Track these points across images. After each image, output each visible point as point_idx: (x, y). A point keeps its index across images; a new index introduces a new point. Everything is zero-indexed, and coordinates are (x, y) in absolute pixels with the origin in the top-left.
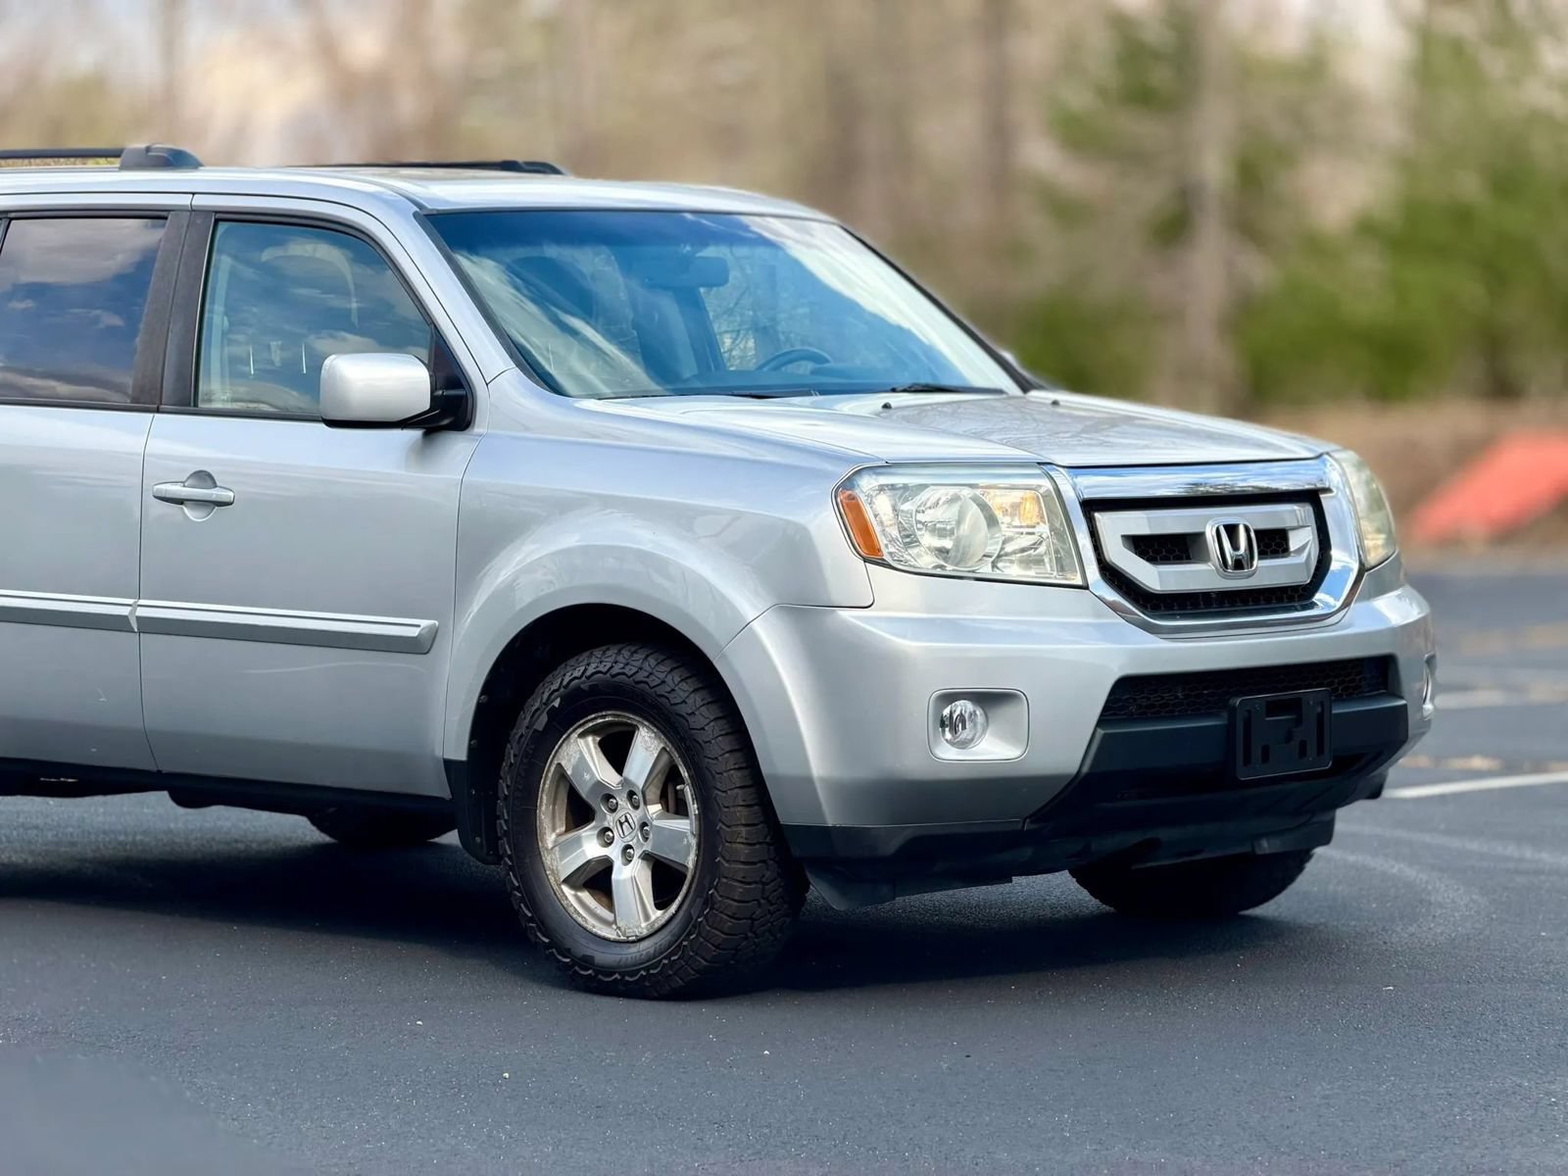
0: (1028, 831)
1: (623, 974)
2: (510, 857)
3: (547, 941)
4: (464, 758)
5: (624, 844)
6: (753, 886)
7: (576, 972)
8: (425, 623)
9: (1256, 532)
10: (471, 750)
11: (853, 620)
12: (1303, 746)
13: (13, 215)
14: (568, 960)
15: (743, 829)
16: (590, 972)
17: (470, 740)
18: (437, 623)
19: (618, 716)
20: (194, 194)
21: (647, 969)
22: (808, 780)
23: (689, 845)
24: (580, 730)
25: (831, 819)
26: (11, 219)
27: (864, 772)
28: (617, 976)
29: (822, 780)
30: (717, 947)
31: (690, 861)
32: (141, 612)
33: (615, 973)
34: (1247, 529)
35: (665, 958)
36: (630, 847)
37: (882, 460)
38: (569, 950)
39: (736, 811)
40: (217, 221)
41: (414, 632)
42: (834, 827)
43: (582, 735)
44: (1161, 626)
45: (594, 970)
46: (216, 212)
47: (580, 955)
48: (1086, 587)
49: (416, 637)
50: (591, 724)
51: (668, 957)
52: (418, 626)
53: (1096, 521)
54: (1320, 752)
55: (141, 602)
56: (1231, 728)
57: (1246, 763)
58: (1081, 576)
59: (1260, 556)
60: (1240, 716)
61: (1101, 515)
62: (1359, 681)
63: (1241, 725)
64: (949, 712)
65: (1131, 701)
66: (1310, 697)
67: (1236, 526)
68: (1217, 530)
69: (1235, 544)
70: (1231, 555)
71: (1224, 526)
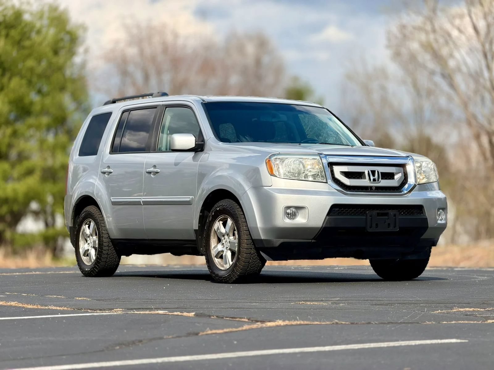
0: (313, 242)
2: (205, 251)
3: (211, 271)
4: (197, 229)
5: (226, 247)
6: (248, 254)
8: (191, 197)
9: (381, 173)
10: (199, 227)
11: (268, 190)
12: (389, 224)
13: (130, 110)
14: (214, 275)
15: (245, 240)
16: (218, 278)
17: (199, 224)
18: (193, 197)
19: (225, 216)
20: (162, 101)
21: (228, 276)
22: (257, 228)
23: (236, 245)
24: (218, 220)
25: (263, 238)
26: (131, 111)
27: (269, 226)
29: (260, 228)
30: (241, 269)
31: (236, 249)
32: (143, 200)
33: (222, 277)
34: (378, 172)
35: (231, 273)
37: (278, 152)
38: (214, 273)
39: (245, 237)
40: (166, 108)
41: (188, 199)
43: (219, 221)
44: (348, 193)
46: (165, 105)
47: (216, 274)
48: (327, 183)
49: (189, 201)
50: (220, 218)
53: (333, 167)
54: (395, 227)
55: (143, 197)
56: (366, 219)
57: (370, 227)
58: (325, 180)
59: (382, 179)
60: (368, 216)
61: (334, 166)
62: (413, 211)
63: (369, 218)
64: (288, 211)
65: (339, 210)
66: (391, 212)
67: (375, 171)
68: (368, 171)
69: (374, 175)
70: (372, 178)
71: (371, 171)
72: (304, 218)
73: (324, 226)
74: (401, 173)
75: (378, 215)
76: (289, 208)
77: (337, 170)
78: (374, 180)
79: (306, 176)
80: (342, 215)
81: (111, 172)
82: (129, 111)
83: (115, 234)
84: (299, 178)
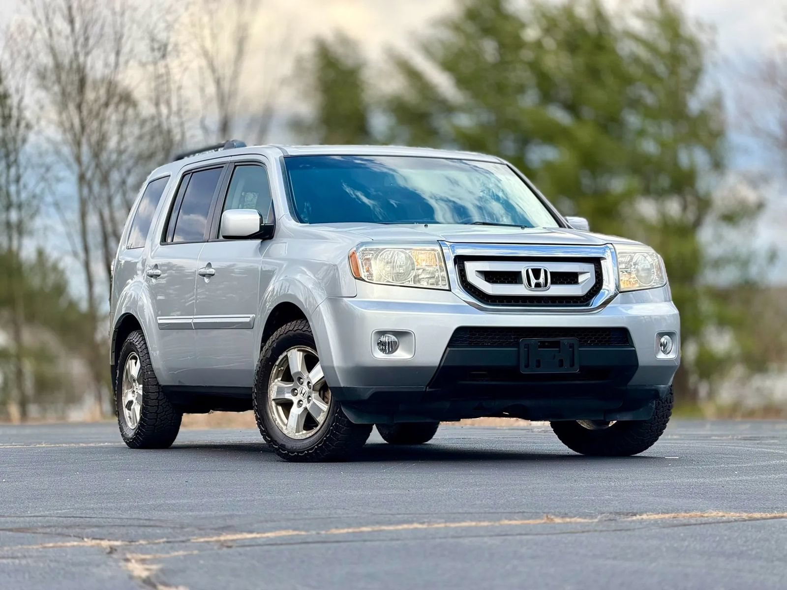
0: (428, 391)
1: (298, 452)
2: (257, 406)
3: (270, 439)
5: (298, 400)
7: (280, 452)
8: (251, 316)
9: (551, 273)
11: (349, 302)
12: (561, 361)
13: (193, 171)
14: (277, 447)
16: (286, 452)
18: (255, 316)
20: (231, 156)
21: (308, 451)
22: (333, 368)
25: (342, 385)
26: (193, 173)
27: (351, 364)
28: (296, 453)
29: (338, 367)
32: (193, 322)
33: (295, 452)
34: (546, 272)
35: (316, 445)
36: (301, 401)
37: (372, 239)
40: (235, 166)
41: (248, 320)
42: (344, 387)
44: (488, 308)
45: (288, 451)
46: (235, 162)
48: (450, 290)
49: (249, 322)
51: (317, 445)
52: (249, 317)
53: (463, 264)
54: (572, 365)
55: (195, 317)
56: (519, 351)
57: (527, 366)
58: (447, 286)
59: (552, 283)
60: (522, 346)
61: (465, 262)
62: (609, 338)
63: (523, 350)
64: (383, 339)
65: (470, 338)
66: (565, 340)
67: (540, 270)
68: (527, 271)
69: (537, 276)
70: (533, 281)
71: (533, 270)
72: (408, 350)
73: (442, 364)
74: (589, 273)
75: (543, 345)
76: (383, 333)
77: (471, 268)
78: (538, 285)
79: (416, 279)
80: (477, 345)
81: (158, 274)
82: (191, 174)
83: (164, 379)
84: (403, 283)
